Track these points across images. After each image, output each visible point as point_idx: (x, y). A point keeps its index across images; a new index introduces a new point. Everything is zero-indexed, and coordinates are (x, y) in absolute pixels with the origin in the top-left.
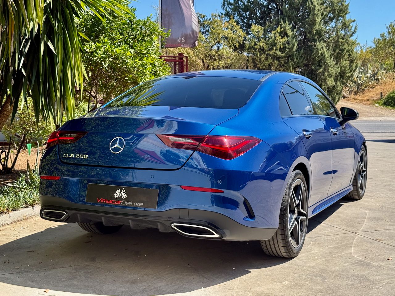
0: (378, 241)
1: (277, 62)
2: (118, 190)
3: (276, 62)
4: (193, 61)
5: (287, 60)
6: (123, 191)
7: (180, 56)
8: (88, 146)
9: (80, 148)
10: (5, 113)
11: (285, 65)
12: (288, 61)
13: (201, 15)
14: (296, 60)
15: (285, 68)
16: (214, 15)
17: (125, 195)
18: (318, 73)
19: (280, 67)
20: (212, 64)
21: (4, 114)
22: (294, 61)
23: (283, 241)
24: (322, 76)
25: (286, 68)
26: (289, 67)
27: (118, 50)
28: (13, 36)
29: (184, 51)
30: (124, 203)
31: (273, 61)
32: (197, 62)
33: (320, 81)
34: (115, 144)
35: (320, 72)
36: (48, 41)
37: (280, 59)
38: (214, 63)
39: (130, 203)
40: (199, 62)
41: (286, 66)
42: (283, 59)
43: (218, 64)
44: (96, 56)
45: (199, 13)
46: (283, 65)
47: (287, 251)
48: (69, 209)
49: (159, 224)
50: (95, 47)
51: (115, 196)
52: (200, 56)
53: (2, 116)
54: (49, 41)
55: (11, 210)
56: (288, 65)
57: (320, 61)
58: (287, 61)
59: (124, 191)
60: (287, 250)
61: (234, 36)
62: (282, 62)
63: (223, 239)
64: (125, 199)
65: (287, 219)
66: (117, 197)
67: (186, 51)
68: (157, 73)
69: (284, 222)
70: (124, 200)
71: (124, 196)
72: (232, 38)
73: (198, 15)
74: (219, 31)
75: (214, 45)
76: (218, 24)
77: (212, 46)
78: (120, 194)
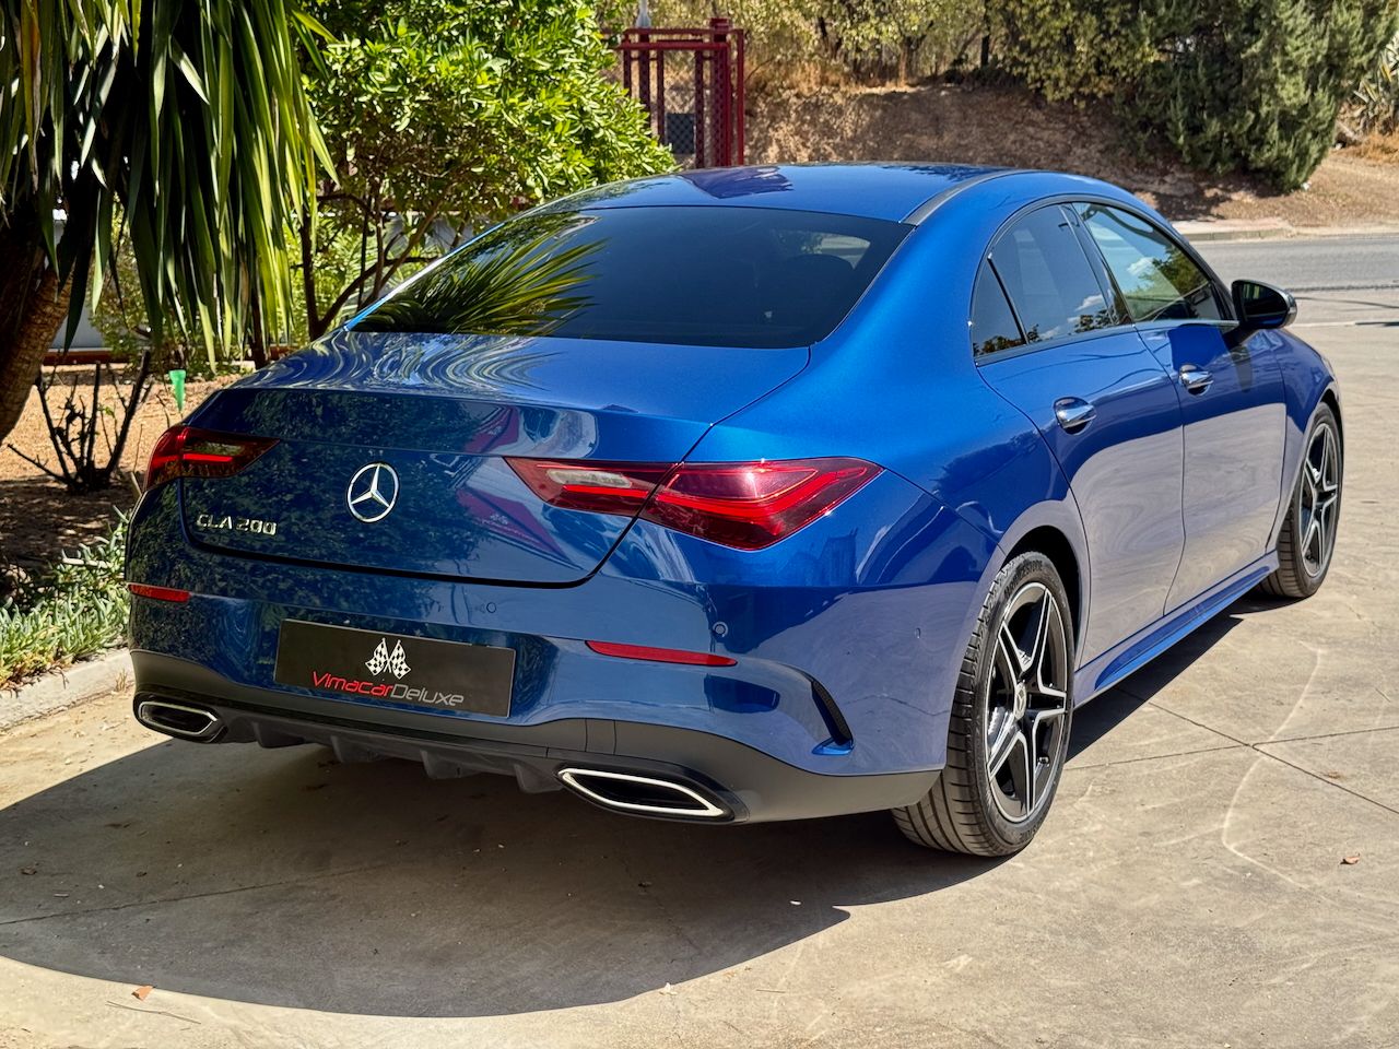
0: (1329, 780)
1: (1094, 18)
2: (379, 648)
3: (1091, 21)
4: (783, 24)
5: (1131, 11)
6: (395, 653)
7: (716, 27)
8: (296, 476)
9: (270, 480)
10: (49, 309)
11: (1123, 32)
12: (1136, 18)
14: (1163, 9)
15: (1123, 41)
17: (404, 666)
18: (1246, 59)
19: (1103, 40)
20: (854, 32)
21: (45, 314)
22: (1156, 14)
23: (965, 808)
24: (1262, 71)
25: (1127, 41)
26: (1140, 39)
27: (443, 68)
28: (38, 63)
30: (400, 691)
31: (1079, 18)
32: (796, 28)
33: (1257, 91)
34: (366, 488)
35: (1254, 56)
36: (181, 57)
37: (1107, 9)
38: (860, 28)
39: (422, 695)
40: (807, 30)
41: (1126, 36)
42: (1116, 10)
43: (873, 35)
44: (367, 92)
46: (1117, 33)
47: (982, 839)
48: (224, 703)
49: (518, 768)
50: (362, 56)
51: (372, 668)
52: (809, 6)
53: (39, 321)
54: (185, 56)
55: (71, 659)
56: (1132, 32)
57: (1253, 14)
58: (1129, 16)
59: (401, 651)
60: (983, 834)
62: (1113, 18)
63: (736, 820)
64: (405, 680)
65: (978, 731)
66: (379, 670)
68: (597, 136)
69: (966, 745)
70: (400, 682)
71: (401, 668)
78: (389, 660)
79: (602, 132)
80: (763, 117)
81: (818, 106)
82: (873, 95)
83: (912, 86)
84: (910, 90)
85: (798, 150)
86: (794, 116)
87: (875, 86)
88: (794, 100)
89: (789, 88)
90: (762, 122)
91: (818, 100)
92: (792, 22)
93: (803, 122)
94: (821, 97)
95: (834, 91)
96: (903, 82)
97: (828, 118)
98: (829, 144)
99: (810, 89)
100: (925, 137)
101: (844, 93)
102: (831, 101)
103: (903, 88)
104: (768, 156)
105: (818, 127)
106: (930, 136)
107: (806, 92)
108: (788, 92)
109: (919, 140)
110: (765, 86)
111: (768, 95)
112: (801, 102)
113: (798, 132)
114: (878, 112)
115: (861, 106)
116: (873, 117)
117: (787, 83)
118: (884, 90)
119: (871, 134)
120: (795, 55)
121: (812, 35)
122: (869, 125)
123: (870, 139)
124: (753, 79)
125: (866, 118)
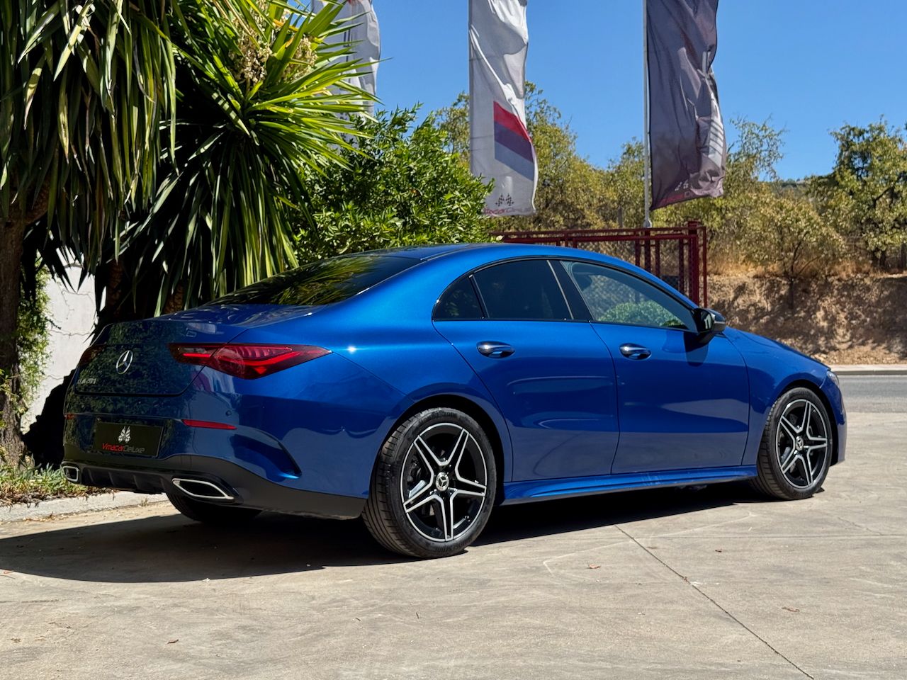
2: (123, 430)
7: (691, 226)
13: (853, 129)
16: (878, 126)
20: (875, 239)
29: (798, 215)
30: (126, 448)
43: (889, 241)
45: (849, 127)
51: (119, 440)
52: (840, 224)
67: (804, 215)
70: (127, 444)
71: (128, 439)
73: (847, 129)
74: (888, 164)
75: (881, 196)
76: (886, 148)
77: (878, 198)
78: (125, 436)
80: (815, 293)
81: (853, 287)
82: (892, 279)
85: (839, 313)
86: (836, 292)
88: (836, 282)
89: (833, 275)
90: (813, 296)
91: (853, 282)
92: (828, 234)
93: (842, 296)
94: (855, 281)
95: (866, 277)
97: (859, 293)
98: (859, 310)
99: (848, 276)
101: (872, 278)
102: (862, 283)
104: (816, 317)
105: (853, 299)
107: (845, 277)
108: (833, 278)
110: (816, 275)
111: (819, 279)
112: (841, 284)
113: (838, 302)
114: (895, 289)
115: (883, 286)
116: (891, 293)
117: (832, 272)
118: (901, 275)
119: (890, 303)
120: (834, 255)
121: (841, 242)
122: (888, 297)
123: (889, 306)
124: (809, 270)
125: (886, 293)
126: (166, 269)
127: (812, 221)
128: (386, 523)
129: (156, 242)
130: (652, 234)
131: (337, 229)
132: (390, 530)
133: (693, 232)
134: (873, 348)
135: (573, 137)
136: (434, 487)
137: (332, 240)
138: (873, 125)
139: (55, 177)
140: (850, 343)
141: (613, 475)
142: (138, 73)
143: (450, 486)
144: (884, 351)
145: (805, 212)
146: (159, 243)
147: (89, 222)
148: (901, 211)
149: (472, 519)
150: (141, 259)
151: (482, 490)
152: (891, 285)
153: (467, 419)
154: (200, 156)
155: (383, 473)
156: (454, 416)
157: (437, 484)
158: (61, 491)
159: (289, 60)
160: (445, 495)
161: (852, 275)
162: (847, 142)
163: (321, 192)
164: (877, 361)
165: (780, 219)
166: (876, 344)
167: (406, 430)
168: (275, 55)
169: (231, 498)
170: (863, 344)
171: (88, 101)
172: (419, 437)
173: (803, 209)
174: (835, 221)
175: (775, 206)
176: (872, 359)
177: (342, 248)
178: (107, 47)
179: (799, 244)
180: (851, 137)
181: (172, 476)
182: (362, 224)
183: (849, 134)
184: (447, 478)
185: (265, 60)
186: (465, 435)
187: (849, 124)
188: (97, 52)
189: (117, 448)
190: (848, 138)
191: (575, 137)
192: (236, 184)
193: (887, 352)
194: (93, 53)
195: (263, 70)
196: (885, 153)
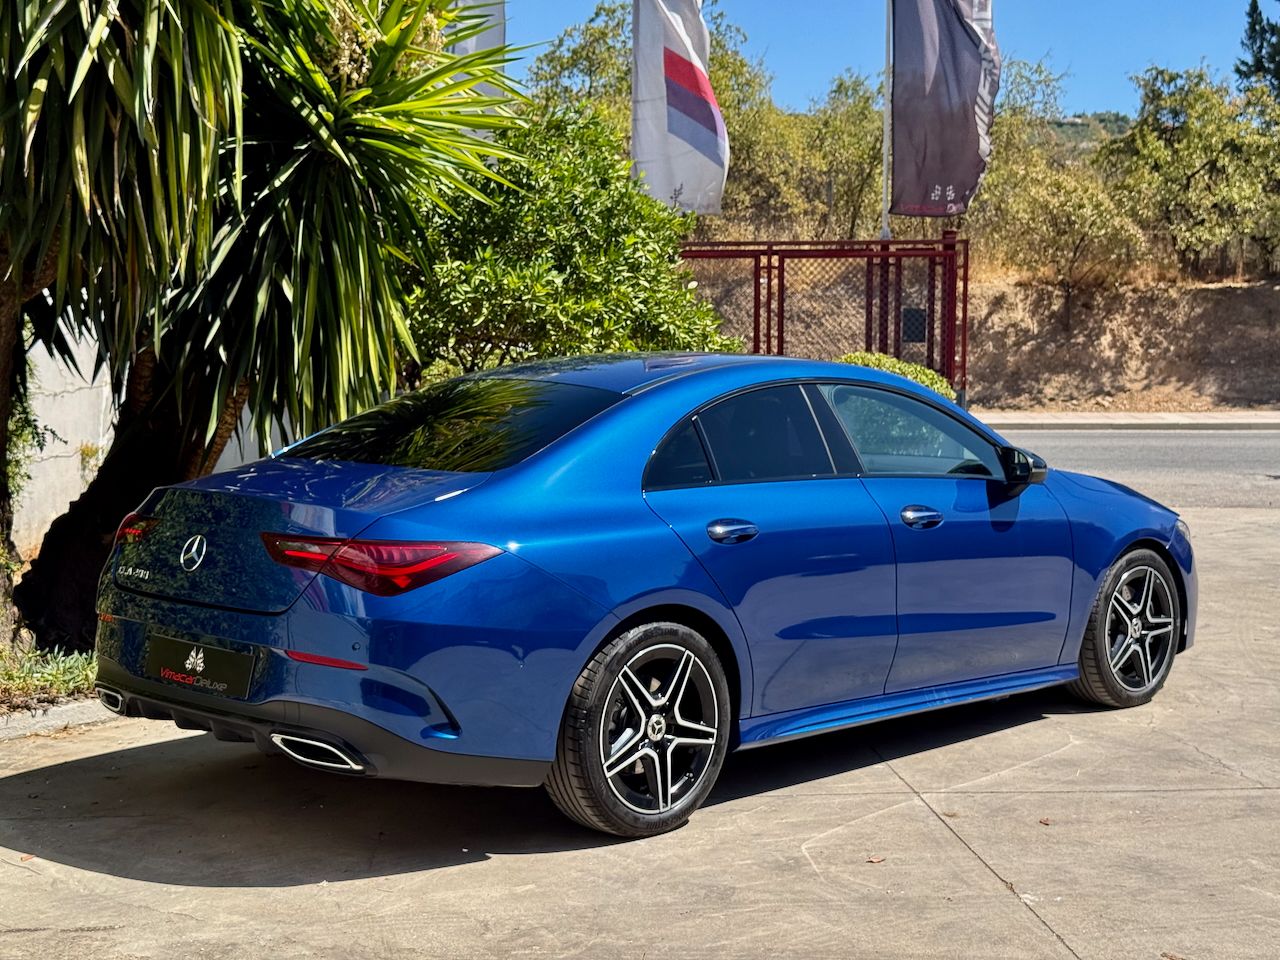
2: (192, 653)
6: (199, 656)
7: (947, 238)
13: (1161, 73)
16: (1197, 72)
20: (1188, 234)
29: (1082, 199)
30: (198, 681)
34: (191, 550)
36: (282, 277)
38: (1194, 231)
43: (1206, 236)
45: (1156, 68)
47: (607, 820)
48: (127, 689)
51: (187, 666)
52: (1141, 212)
54: (285, 277)
59: (202, 655)
61: (1262, 140)
63: (368, 774)
64: (201, 674)
66: (190, 667)
67: (1091, 199)
71: (201, 666)
72: (1258, 147)
73: (1154, 72)
74: (1210, 128)
75: (1198, 172)
76: (1208, 105)
77: (1193, 175)
78: (195, 661)
79: (666, 326)
80: (1099, 309)
81: (1153, 300)
82: (1207, 290)
83: (1248, 281)
84: (1245, 285)
85: (1131, 339)
86: (1128, 308)
87: (1212, 282)
88: (1130, 294)
89: (1126, 284)
90: (1098, 314)
91: (1153, 294)
92: (1122, 227)
93: (1138, 314)
94: (1156, 292)
95: (1171, 287)
96: (1240, 279)
97: (1161, 310)
98: (1160, 334)
99: (1147, 285)
100: (1257, 328)
102: (1166, 295)
103: (1238, 283)
104: (1100, 344)
105: (1152, 318)
106: (1262, 327)
107: (1142, 287)
108: (1125, 287)
109: (1251, 331)
110: (1103, 282)
111: (1106, 289)
112: (1136, 296)
113: (1131, 322)
114: (1210, 306)
115: (1195, 299)
116: (1205, 310)
117: (1125, 278)
118: (1219, 285)
119: (1203, 325)
120: (1128, 255)
121: (1140, 237)
122: (1201, 317)
123: (1202, 329)
124: (1092, 276)
125: (1198, 310)
126: (224, 358)
127: (1102, 208)
128: (579, 793)
129: (210, 318)
130: (892, 248)
131: (469, 289)
132: (583, 802)
133: (950, 247)
134: (1178, 390)
135: (767, 78)
136: (645, 736)
137: (461, 304)
138: (1191, 71)
139: (67, 237)
140: (1146, 382)
141: (887, 697)
142: (191, 83)
143: (667, 733)
144: (1192, 393)
145: (1093, 195)
146: (214, 320)
147: (117, 300)
148: (1225, 194)
149: (696, 777)
150: (188, 346)
151: (710, 735)
152: (1205, 299)
153: (691, 636)
154: (276, 194)
155: (576, 722)
156: (674, 633)
157: (650, 731)
158: (78, 690)
159: (406, 47)
160: (660, 747)
161: (1152, 284)
162: (1153, 91)
163: (441, 225)
164: (1183, 408)
165: (1057, 205)
166: (1181, 383)
167: (608, 659)
168: (385, 38)
169: (359, 768)
170: (1163, 383)
171: (116, 126)
172: (625, 668)
173: (1090, 191)
174: (1133, 209)
175: (1050, 185)
176: (1175, 404)
177: (477, 317)
178: (146, 47)
179: (1082, 239)
180: (1159, 84)
181: (270, 729)
182: (505, 282)
183: (1156, 79)
184: (663, 721)
185: (369, 45)
186: (688, 659)
187: (1156, 65)
188: (129, 52)
189: (183, 678)
190: (1154, 85)
191: (771, 78)
192: (328, 232)
193: (1197, 394)
194: (123, 53)
195: (366, 60)
196: (1205, 111)
